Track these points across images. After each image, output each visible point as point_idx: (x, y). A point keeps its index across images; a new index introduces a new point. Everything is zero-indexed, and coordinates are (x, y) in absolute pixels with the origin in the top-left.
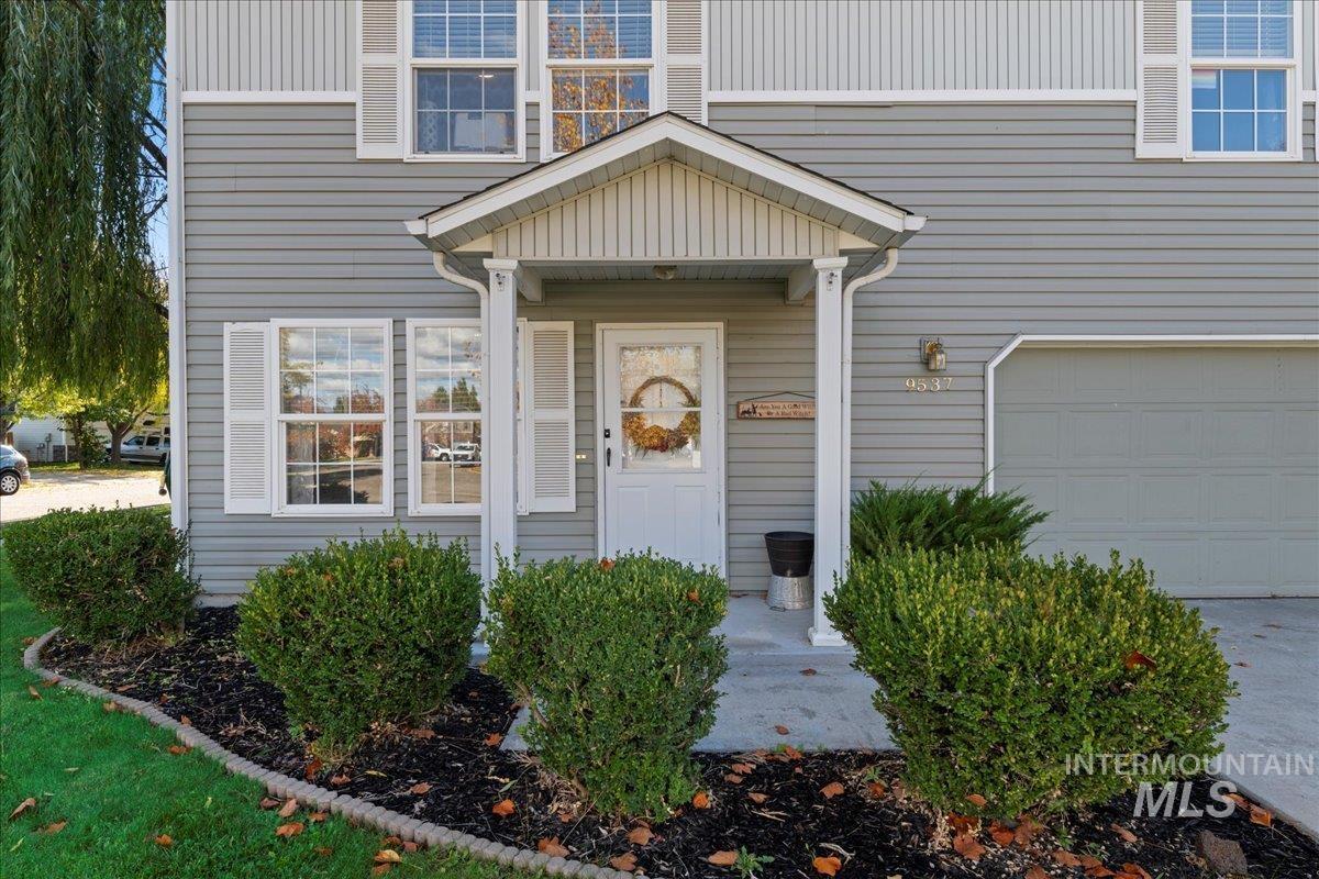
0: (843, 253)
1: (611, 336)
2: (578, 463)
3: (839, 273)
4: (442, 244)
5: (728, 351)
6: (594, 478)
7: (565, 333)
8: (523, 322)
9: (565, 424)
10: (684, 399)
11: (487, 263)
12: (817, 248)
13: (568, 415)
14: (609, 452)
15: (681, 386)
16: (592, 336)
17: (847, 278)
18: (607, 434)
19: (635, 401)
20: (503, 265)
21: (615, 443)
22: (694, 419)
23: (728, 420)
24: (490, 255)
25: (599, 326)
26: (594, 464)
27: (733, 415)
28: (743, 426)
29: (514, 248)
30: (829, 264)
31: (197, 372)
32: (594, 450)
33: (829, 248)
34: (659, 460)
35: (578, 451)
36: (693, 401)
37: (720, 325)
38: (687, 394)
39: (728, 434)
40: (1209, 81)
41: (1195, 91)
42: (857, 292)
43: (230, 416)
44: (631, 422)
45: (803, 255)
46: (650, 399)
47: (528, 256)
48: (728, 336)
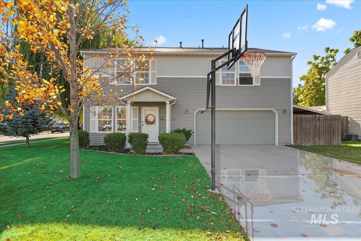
0: (169, 101)
1: (143, 109)
2: (139, 126)
3: (169, 103)
4: (122, 100)
5: (159, 111)
6: (141, 128)
7: (137, 108)
8: (131, 107)
9: (137, 121)
10: (153, 117)
11: (127, 102)
12: (166, 100)
13: (137, 119)
14: (143, 124)
15: (153, 115)
16: (141, 109)
17: (170, 103)
18: (143, 122)
19: (147, 117)
20: (129, 102)
21: (144, 123)
22: (155, 120)
23: (159, 120)
24: (127, 101)
25: (142, 107)
26: (141, 126)
27: (160, 119)
28: (161, 121)
29: (130, 100)
30: (168, 102)
31: (86, 113)
32: (141, 124)
33: (168, 100)
34: (150, 125)
35: (139, 124)
36: (155, 117)
37: (158, 107)
38: (154, 116)
39: (159, 122)
40: (224, 75)
41: (222, 76)
42: (171, 105)
43: (91, 119)
44: (146, 120)
45: (164, 101)
46: (149, 117)
47: (132, 101)
48: (159, 109)
